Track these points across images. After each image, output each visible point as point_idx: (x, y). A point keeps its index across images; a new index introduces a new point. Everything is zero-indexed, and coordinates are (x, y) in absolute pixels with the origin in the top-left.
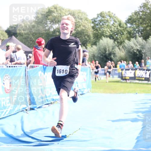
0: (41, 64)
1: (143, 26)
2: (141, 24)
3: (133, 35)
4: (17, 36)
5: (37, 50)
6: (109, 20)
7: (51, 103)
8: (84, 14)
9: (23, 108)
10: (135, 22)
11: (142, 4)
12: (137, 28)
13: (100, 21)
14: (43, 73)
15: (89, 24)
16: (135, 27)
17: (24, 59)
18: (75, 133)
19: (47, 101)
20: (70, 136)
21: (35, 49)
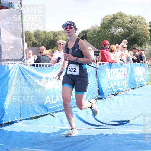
5: (104, 50)
8: (142, 19)
14: (109, 69)
18: (137, 118)
19: (112, 92)
20: (132, 121)
21: (102, 50)
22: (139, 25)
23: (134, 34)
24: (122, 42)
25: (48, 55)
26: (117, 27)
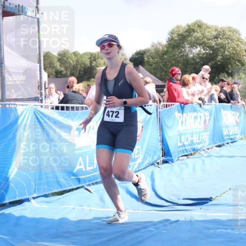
0: (177, 102)
4: (145, 65)
5: (171, 83)
7: (191, 154)
8: (235, 33)
9: (154, 161)
14: (180, 114)
18: (224, 195)
19: (185, 151)
21: (169, 83)
22: (229, 41)
23: (221, 57)
24: (202, 69)
25: (81, 92)
26: (193, 45)
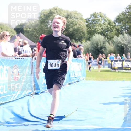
0: (44, 56)
1: (129, 24)
2: (127, 22)
3: (121, 32)
4: (24, 33)
6: (100, 20)
8: (79, 15)
9: (29, 93)
10: (122, 21)
11: (128, 6)
12: (124, 26)
13: (93, 20)
15: (84, 23)
16: (122, 25)
17: (30, 52)
20: (68, 116)
23: (72, 29)
